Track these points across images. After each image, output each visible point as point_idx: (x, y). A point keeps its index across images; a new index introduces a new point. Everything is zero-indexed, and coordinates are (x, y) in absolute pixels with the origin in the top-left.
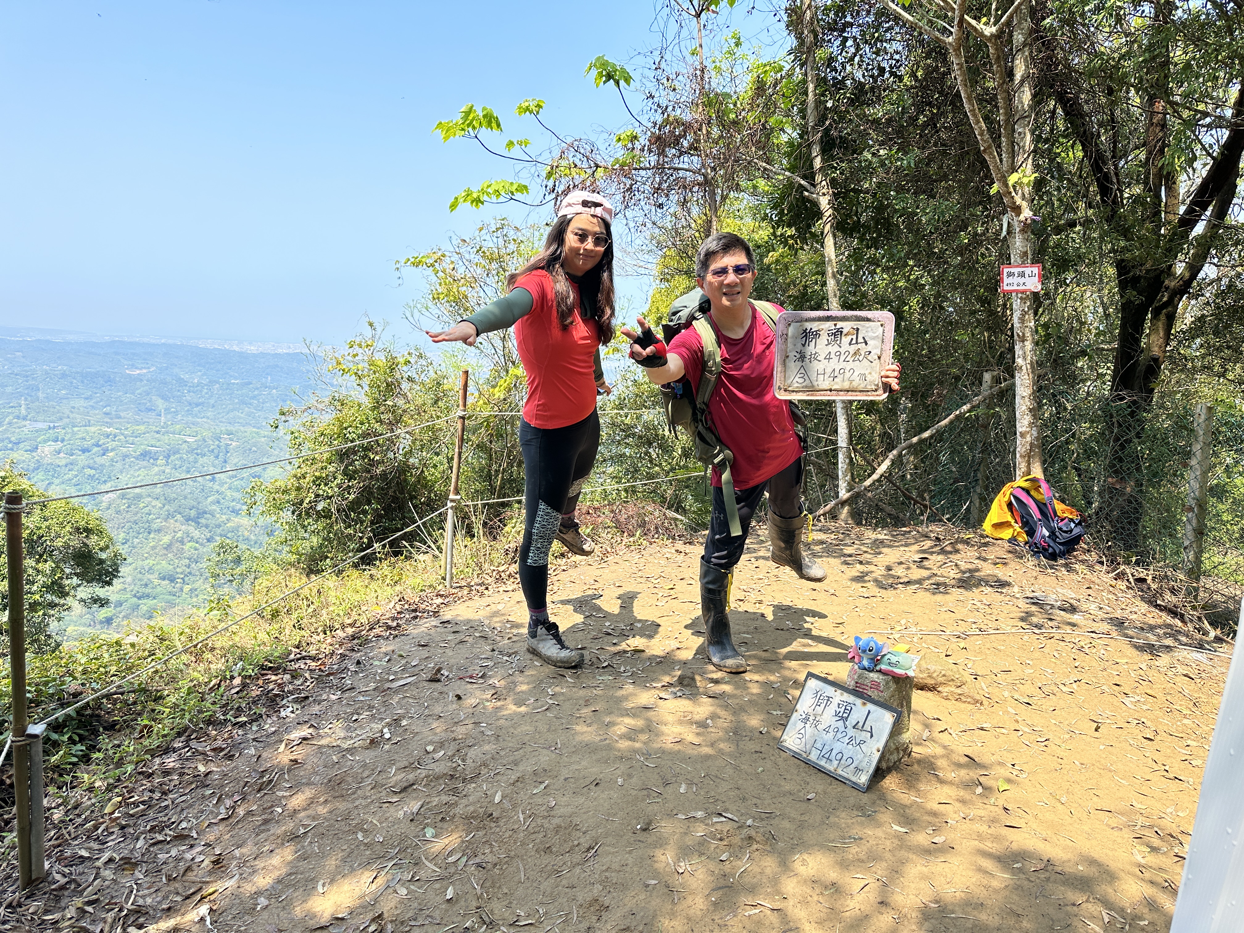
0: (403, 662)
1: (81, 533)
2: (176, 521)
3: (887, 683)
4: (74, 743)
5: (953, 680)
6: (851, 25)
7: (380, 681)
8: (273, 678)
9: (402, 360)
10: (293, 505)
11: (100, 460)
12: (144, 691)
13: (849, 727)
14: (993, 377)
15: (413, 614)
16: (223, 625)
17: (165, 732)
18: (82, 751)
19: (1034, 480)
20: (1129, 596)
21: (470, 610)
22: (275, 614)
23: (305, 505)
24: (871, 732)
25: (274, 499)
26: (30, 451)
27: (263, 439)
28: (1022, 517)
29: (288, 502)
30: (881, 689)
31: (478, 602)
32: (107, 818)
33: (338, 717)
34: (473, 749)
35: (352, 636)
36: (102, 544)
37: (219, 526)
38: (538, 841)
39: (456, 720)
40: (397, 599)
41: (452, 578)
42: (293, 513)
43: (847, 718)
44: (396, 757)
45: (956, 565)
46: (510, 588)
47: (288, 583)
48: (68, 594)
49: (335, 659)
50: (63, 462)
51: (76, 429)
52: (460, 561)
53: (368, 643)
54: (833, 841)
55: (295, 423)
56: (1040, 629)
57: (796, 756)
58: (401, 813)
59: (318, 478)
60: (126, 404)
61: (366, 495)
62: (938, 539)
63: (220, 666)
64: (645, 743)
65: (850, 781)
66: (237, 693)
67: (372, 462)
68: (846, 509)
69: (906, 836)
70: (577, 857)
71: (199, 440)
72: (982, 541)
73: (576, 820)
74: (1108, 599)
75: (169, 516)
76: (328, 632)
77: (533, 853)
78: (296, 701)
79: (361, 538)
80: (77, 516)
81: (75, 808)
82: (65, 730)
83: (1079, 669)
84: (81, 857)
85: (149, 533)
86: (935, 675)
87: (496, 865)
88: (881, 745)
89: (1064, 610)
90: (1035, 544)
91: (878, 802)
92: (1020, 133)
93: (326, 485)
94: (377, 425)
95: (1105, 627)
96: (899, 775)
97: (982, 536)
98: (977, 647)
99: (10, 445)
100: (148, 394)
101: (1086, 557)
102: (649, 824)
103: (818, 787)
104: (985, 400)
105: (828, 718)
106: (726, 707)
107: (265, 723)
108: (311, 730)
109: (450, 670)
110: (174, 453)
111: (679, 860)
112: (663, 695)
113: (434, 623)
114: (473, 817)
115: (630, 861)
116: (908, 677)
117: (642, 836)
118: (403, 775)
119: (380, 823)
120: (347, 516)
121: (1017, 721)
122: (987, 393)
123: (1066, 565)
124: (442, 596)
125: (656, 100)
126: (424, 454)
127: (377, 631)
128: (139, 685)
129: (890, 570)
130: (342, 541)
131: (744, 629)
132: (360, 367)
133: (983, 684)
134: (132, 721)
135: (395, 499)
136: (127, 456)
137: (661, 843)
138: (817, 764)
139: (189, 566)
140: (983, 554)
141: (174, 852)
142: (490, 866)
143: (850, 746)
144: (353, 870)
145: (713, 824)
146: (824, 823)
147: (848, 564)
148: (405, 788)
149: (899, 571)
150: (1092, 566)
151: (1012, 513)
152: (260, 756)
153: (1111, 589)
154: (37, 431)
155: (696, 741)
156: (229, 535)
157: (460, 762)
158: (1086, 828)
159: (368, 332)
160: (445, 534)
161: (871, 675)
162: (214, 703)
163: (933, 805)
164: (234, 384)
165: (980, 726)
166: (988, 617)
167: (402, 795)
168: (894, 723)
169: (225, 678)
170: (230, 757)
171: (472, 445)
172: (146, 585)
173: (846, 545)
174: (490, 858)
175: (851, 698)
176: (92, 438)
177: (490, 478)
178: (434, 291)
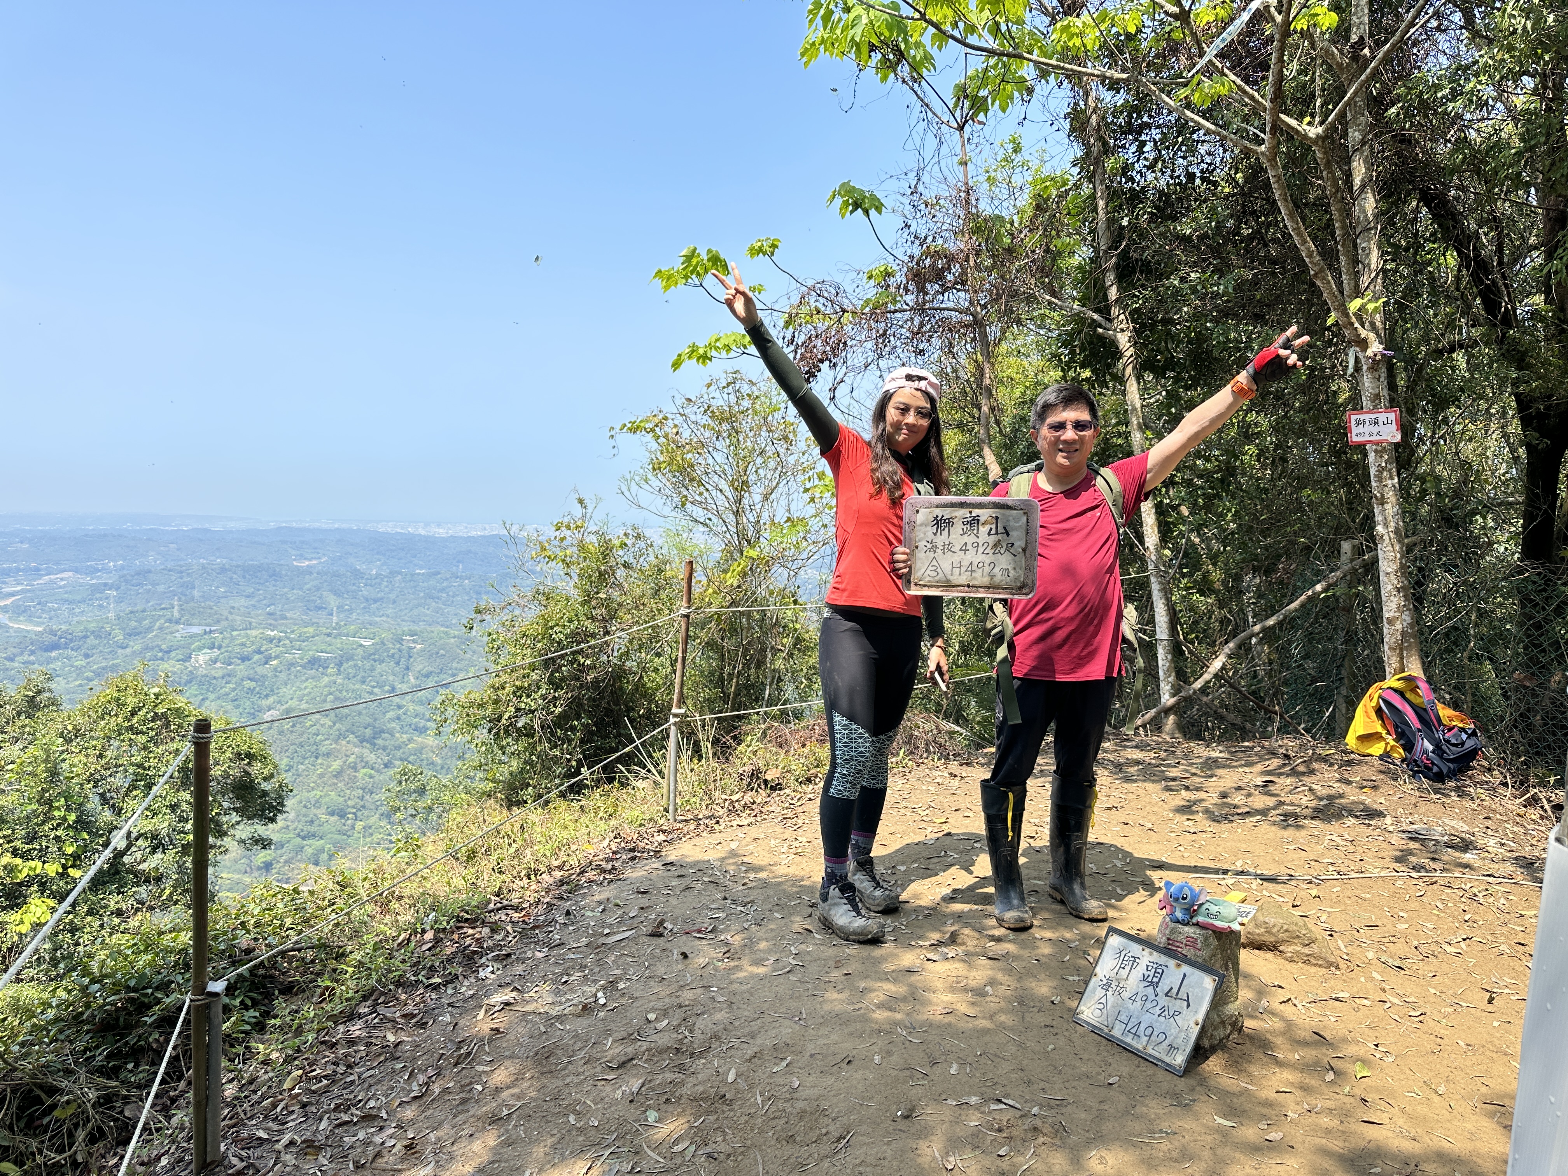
0: (620, 912)
1: (243, 759)
2: (348, 742)
3: (1206, 939)
4: (247, 1008)
5: (1298, 937)
6: (1148, 126)
7: (593, 935)
8: (471, 931)
9: (617, 542)
10: (490, 722)
11: (261, 670)
12: (324, 946)
13: (1160, 994)
14: (1354, 546)
15: (631, 854)
16: (410, 871)
17: (349, 995)
18: (255, 1017)
19: (1409, 679)
20: (1543, 829)
21: (698, 849)
22: (472, 856)
23: (503, 721)
24: (1188, 1001)
25: (468, 715)
26: (182, 660)
27: (452, 640)
28: (1396, 727)
29: (484, 718)
30: (1199, 946)
31: (708, 839)
32: (286, 1094)
33: (545, 980)
34: (701, 1018)
35: (560, 881)
36: (266, 772)
37: (398, 748)
38: (779, 1128)
39: (682, 983)
40: (612, 835)
41: (676, 810)
42: (490, 731)
43: (1158, 983)
44: (612, 1026)
45: (1311, 790)
46: (745, 822)
47: (486, 818)
48: (225, 834)
49: (542, 908)
50: (219, 674)
51: (235, 633)
52: (686, 788)
53: (579, 890)
54: (1139, 1135)
55: (492, 623)
56: (1419, 871)
57: (1095, 1030)
58: (619, 1094)
59: (519, 688)
60: (293, 601)
61: (575, 708)
62: (1287, 756)
63: (409, 917)
64: (908, 1014)
65: (1163, 1062)
66: (429, 949)
67: (582, 668)
68: (1172, 719)
69: (1234, 1131)
70: (825, 1149)
71: (377, 644)
72: (1345, 759)
73: (825, 1104)
74: (1513, 832)
75: (341, 736)
76: (532, 877)
77: (773, 1143)
78: (496, 959)
79: (569, 760)
80: (239, 739)
81: (251, 1082)
82: (236, 993)
83: (1470, 924)
84: (260, 1138)
85: (317, 758)
86: (1275, 930)
87: (729, 1155)
88: (1200, 1016)
89: (1452, 847)
90: (1415, 761)
91: (1198, 1088)
92: (1364, 249)
93: (528, 696)
94: (588, 623)
95: (1509, 868)
96: (1226, 1056)
97: (1345, 752)
98: (1334, 896)
99: (160, 654)
100: (318, 589)
101: (1488, 778)
102: (912, 1110)
103: (1122, 1068)
104: (1345, 576)
105: (1134, 980)
106: (1010, 971)
107: (462, 985)
108: (514, 994)
109: (675, 923)
110: (348, 660)
111: (947, 1153)
112: (931, 956)
113: (655, 866)
114: (702, 1099)
115: (889, 1153)
116: (1232, 932)
117: (903, 1125)
118: (621, 1048)
119: (595, 1104)
120: (553, 734)
121: (1384, 990)
122: (1346, 568)
123: (1457, 789)
124: (664, 831)
125: (912, 229)
126: (643, 654)
127: (590, 875)
128: (319, 940)
129: (1225, 797)
130: (547, 765)
131: (1035, 874)
132: (568, 552)
133: (1340, 942)
134: (310, 982)
135: (609, 712)
136: (292, 664)
137: (925, 1133)
138: (1121, 1041)
139: (362, 798)
140: (1346, 776)
141: (361, 1135)
142: (722, 1157)
143: (1162, 1019)
144: (563, 1158)
145: (990, 1112)
146: (1128, 1113)
147: (1172, 790)
148: (624, 1063)
149: (1238, 799)
150: (1494, 790)
151: (1383, 721)
152: (456, 1024)
153: (1518, 819)
154: (191, 637)
155: (971, 1012)
156: (411, 758)
157: (686, 1033)
158: (1469, 1126)
159: (578, 511)
160: (668, 757)
161: (1186, 929)
162: (403, 961)
163: (1268, 1093)
164: (419, 574)
165: (1334, 996)
166: (1350, 856)
167: (620, 1071)
168: (1216, 990)
169: (416, 932)
170: (423, 1025)
171: (700, 644)
172: (312, 822)
173: (1169, 765)
174: (723, 1148)
175: (1162, 959)
176: (253, 643)
177: (723, 683)
178: (655, 461)
